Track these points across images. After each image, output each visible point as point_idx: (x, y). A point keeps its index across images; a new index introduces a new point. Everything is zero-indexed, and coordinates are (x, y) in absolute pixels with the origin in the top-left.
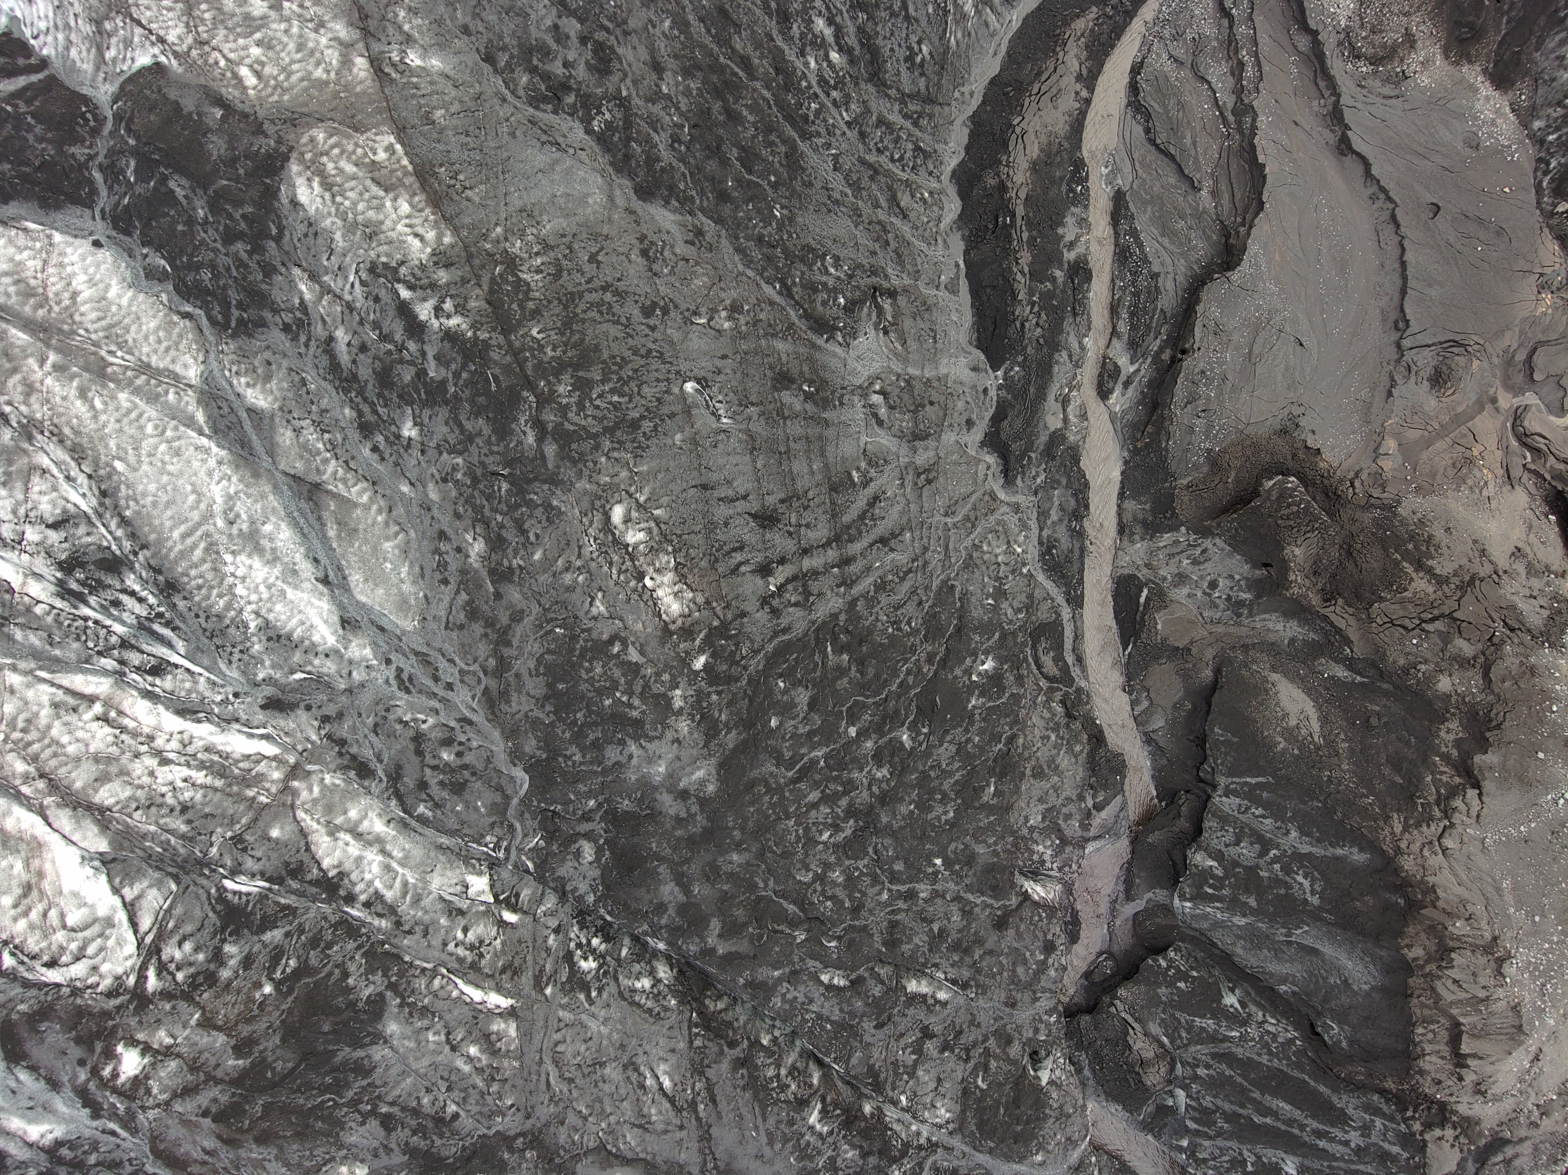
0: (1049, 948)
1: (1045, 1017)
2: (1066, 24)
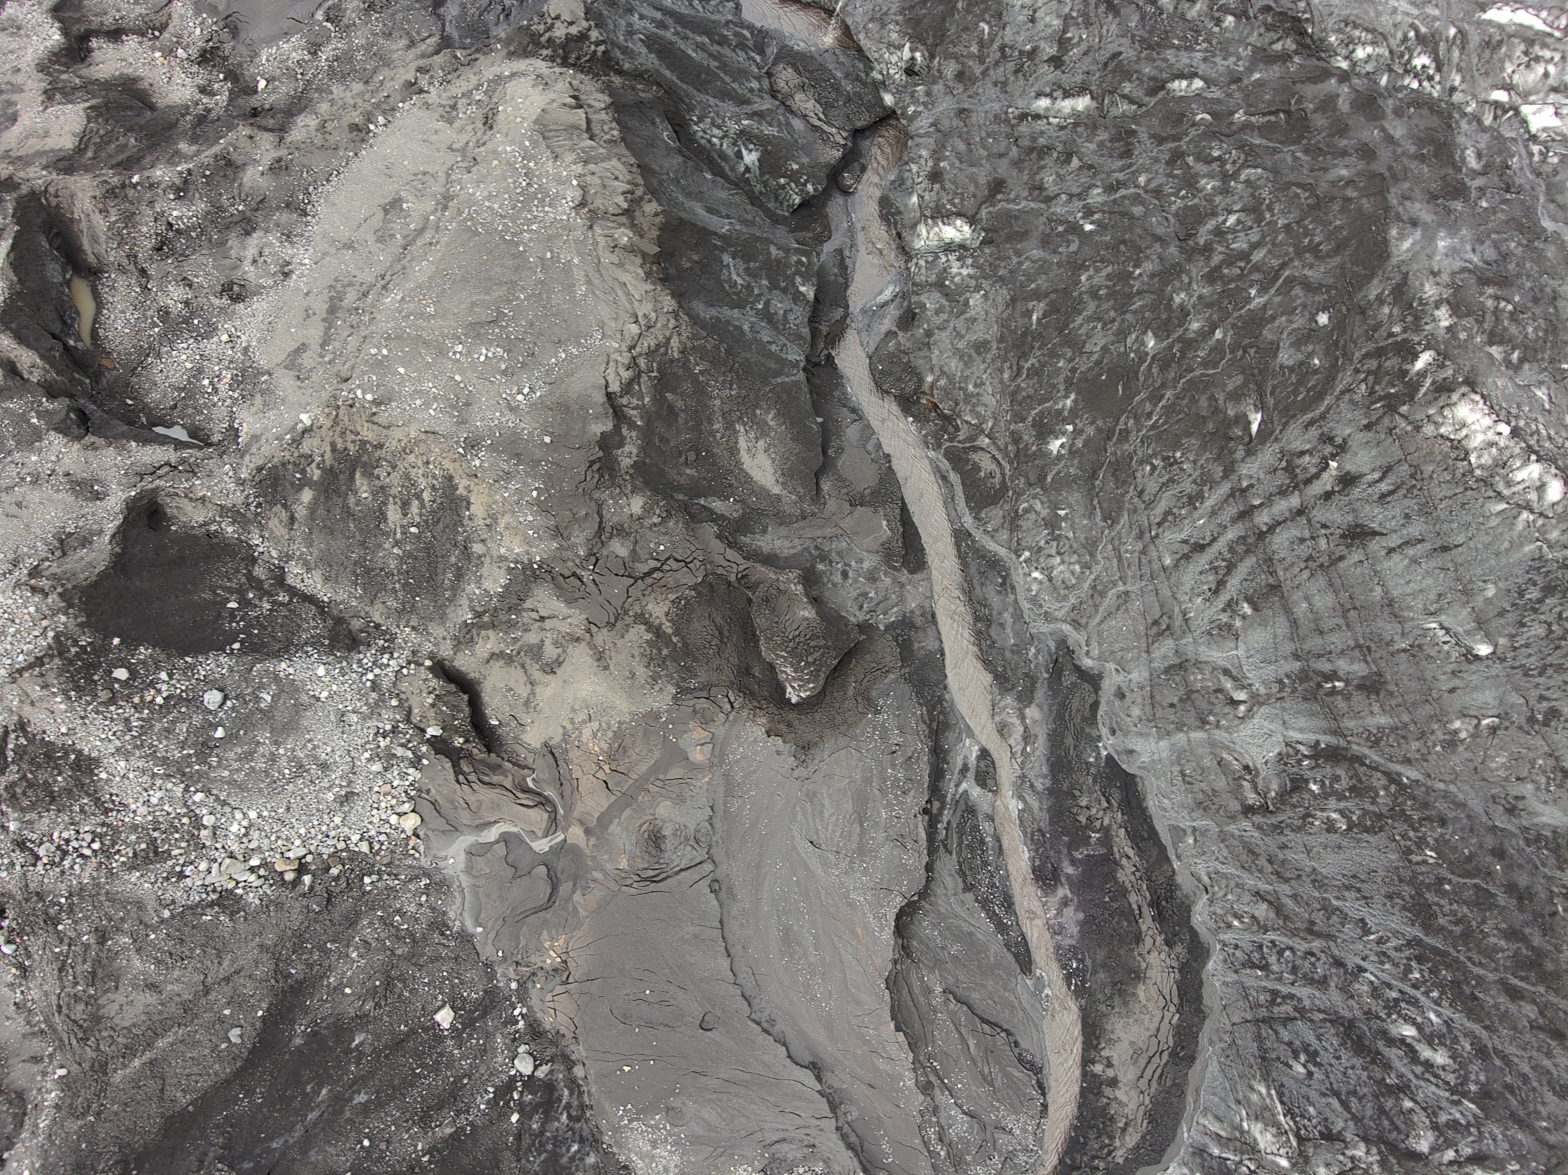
0: (935, 176)
1: (920, 109)
2: (1143, 1137)
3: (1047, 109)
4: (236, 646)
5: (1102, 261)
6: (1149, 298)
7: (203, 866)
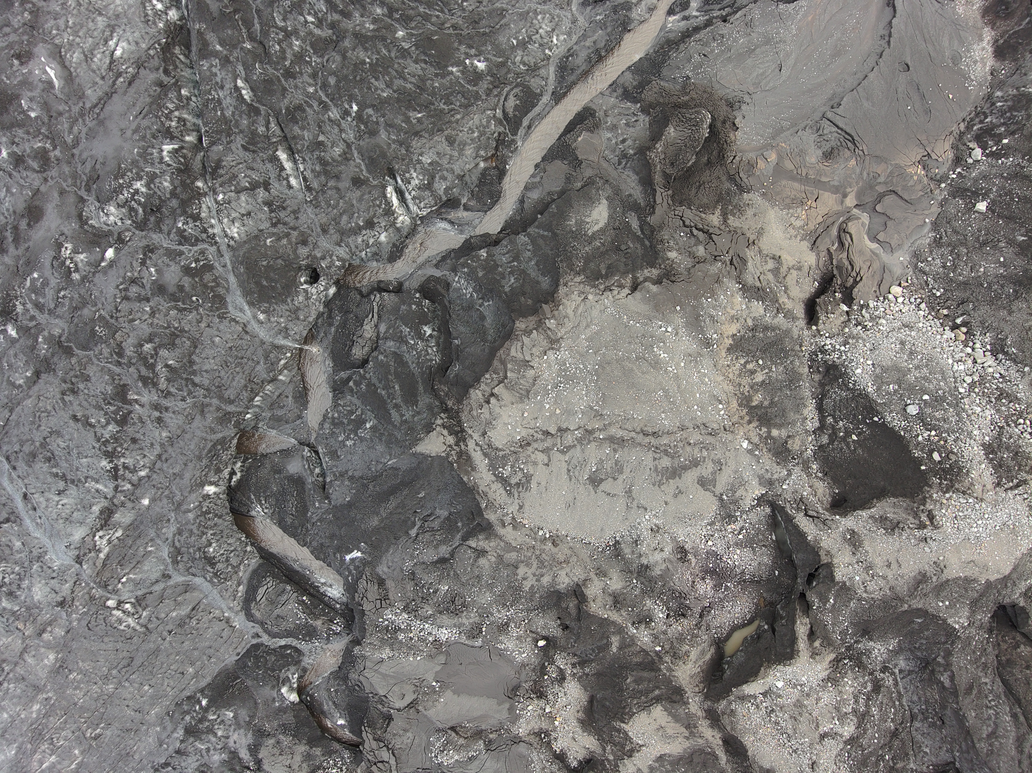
1: (334, 258)
3: (296, 178)
4: (876, 419)
5: (369, 88)
6: (380, 46)
7: (991, 370)
